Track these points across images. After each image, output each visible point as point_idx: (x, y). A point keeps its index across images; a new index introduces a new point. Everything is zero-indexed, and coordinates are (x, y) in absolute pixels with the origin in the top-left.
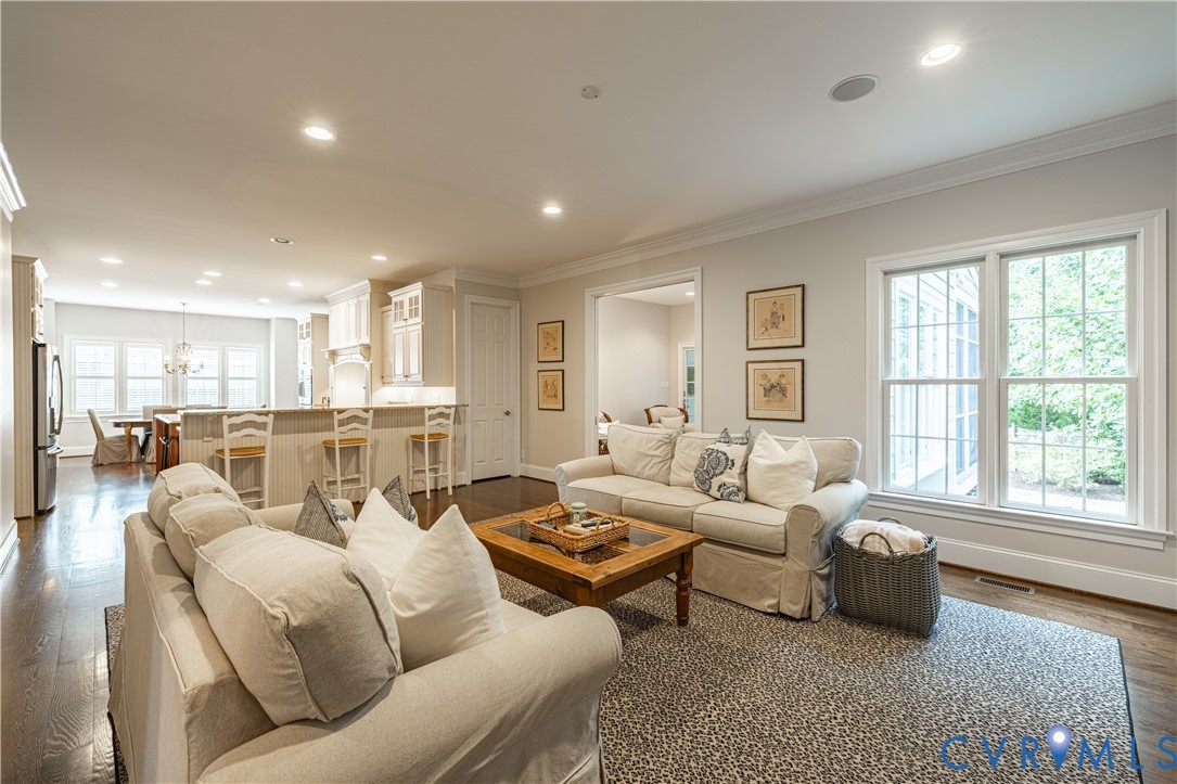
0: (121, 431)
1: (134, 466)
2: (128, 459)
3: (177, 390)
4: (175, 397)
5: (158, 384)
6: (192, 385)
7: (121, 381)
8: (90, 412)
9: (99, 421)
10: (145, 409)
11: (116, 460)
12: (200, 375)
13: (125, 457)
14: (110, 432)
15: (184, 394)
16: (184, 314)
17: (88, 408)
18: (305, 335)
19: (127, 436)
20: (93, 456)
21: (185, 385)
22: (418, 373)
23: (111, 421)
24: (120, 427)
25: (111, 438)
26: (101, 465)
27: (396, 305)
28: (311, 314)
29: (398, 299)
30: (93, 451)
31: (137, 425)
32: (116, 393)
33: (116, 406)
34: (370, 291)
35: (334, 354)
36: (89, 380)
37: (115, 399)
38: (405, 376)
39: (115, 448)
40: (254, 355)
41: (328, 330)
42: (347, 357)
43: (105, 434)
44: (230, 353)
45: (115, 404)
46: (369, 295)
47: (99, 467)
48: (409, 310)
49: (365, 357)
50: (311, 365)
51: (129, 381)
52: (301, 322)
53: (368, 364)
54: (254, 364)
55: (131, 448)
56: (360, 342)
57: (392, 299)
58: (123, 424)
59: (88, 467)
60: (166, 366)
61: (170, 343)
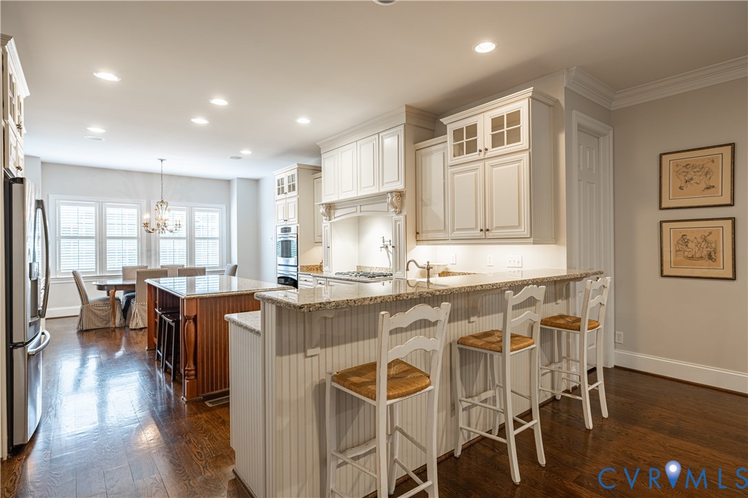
0: (104, 294)
1: (117, 331)
2: (111, 325)
3: (151, 251)
4: (149, 257)
5: (134, 245)
6: (164, 245)
7: (101, 241)
8: (74, 273)
9: (83, 281)
10: (125, 269)
11: (101, 325)
12: (176, 235)
13: (108, 322)
14: (95, 295)
15: (157, 253)
16: (162, 175)
17: (72, 268)
18: (286, 190)
19: (111, 300)
20: (78, 318)
21: (157, 245)
22: (517, 225)
23: (94, 283)
24: (104, 290)
25: (95, 301)
26: (87, 331)
27: (458, 134)
28: (298, 164)
29: (464, 124)
30: (78, 313)
31: (117, 287)
32: (96, 254)
33: (96, 266)
34: (405, 122)
35: (330, 207)
36: (72, 241)
37: (96, 259)
38: (481, 230)
39: (98, 312)
40: (217, 215)
41: (321, 182)
42: (354, 209)
43: (89, 298)
44: (196, 213)
45: (96, 264)
46: (402, 128)
47: (85, 333)
48: (492, 135)
49: (396, 208)
50: (296, 222)
51: (108, 241)
52: (279, 177)
53: (401, 216)
54: (217, 224)
55: (114, 312)
56: (383, 190)
57: (448, 126)
58: (106, 287)
59: (74, 332)
60: (146, 225)
61: (144, 203)
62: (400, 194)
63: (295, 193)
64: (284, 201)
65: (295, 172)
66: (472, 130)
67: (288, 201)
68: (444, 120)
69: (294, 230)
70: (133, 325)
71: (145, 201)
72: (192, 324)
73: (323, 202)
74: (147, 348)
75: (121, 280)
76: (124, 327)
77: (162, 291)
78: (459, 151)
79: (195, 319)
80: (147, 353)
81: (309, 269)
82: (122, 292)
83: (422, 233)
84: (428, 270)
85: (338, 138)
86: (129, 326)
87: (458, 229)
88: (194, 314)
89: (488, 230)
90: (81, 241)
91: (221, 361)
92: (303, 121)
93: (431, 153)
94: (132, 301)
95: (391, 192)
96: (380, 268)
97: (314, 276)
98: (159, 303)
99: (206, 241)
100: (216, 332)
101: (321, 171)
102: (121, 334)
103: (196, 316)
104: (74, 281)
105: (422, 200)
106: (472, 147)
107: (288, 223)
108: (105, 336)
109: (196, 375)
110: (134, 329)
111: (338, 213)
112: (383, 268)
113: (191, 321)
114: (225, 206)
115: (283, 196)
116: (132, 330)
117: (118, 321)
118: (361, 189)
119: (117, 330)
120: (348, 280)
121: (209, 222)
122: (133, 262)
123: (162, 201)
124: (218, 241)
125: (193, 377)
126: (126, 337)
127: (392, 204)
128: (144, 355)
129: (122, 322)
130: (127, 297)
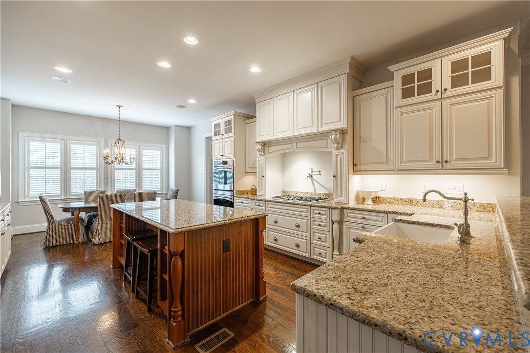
0: (68, 215)
2: (75, 241)
3: (107, 178)
4: (106, 184)
5: (93, 174)
6: (119, 174)
7: (66, 171)
8: (41, 199)
10: (86, 193)
11: (65, 242)
12: (128, 167)
13: (73, 238)
14: (60, 216)
15: (113, 181)
17: (40, 193)
18: (222, 132)
19: (75, 220)
20: (44, 235)
21: (113, 174)
22: (487, 156)
23: (59, 206)
24: (69, 212)
25: (60, 221)
26: (53, 247)
27: (407, 79)
28: (235, 112)
29: (415, 70)
30: (45, 230)
31: (81, 209)
32: (61, 181)
33: (61, 191)
34: (348, 71)
35: (265, 144)
36: (40, 170)
37: (61, 185)
38: (438, 162)
39: (63, 231)
40: (159, 152)
41: (256, 125)
42: (290, 146)
43: (55, 218)
44: (144, 151)
45: (61, 189)
46: (345, 77)
47: (51, 250)
48: (452, 77)
49: (338, 144)
50: (233, 157)
51: (72, 171)
52: (216, 122)
53: (342, 151)
54: (159, 159)
55: (78, 230)
56: (322, 129)
57: (395, 73)
58: (70, 209)
59: (40, 248)
60: (106, 158)
61: (102, 142)
62: (343, 132)
63: (232, 134)
64: (221, 141)
65: (232, 118)
66: (427, 74)
67: (224, 140)
68: (391, 68)
69: (230, 163)
70: (95, 241)
71: (103, 140)
72: (179, 261)
73: (258, 140)
74: (111, 266)
75: (83, 203)
76: (87, 242)
77: (128, 216)
78: (407, 93)
79: (182, 255)
80: (112, 271)
81: (243, 193)
82: (84, 213)
83: (360, 165)
84: (466, 201)
85: (273, 90)
86: (91, 241)
87: (406, 161)
88: (182, 249)
89: (446, 162)
90: (48, 171)
91: (205, 294)
92: (255, 69)
93: (372, 98)
94: (94, 220)
95: (335, 130)
96: (305, 193)
97: (251, 199)
98: (126, 226)
99: (151, 171)
100: (201, 264)
101: (255, 117)
102: (84, 251)
103: (183, 251)
104: (40, 203)
105: (360, 137)
106: (426, 89)
107: (223, 157)
108: (70, 253)
109: (183, 316)
110: (96, 245)
111: (272, 149)
112: (308, 193)
113: (178, 256)
114: (165, 146)
115: (220, 137)
116: (94, 245)
117: (82, 236)
118: (297, 130)
119: (80, 246)
120: (289, 203)
121: (152, 157)
122: (92, 187)
123: (120, 139)
124: (159, 172)
125: (179, 319)
126: (89, 253)
127: (336, 139)
128: (110, 275)
129: (85, 237)
130: (89, 216)
